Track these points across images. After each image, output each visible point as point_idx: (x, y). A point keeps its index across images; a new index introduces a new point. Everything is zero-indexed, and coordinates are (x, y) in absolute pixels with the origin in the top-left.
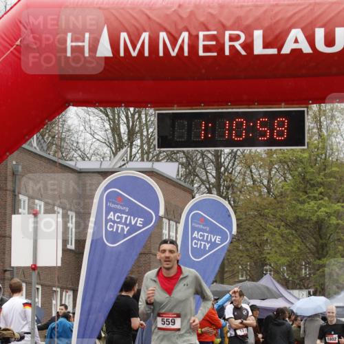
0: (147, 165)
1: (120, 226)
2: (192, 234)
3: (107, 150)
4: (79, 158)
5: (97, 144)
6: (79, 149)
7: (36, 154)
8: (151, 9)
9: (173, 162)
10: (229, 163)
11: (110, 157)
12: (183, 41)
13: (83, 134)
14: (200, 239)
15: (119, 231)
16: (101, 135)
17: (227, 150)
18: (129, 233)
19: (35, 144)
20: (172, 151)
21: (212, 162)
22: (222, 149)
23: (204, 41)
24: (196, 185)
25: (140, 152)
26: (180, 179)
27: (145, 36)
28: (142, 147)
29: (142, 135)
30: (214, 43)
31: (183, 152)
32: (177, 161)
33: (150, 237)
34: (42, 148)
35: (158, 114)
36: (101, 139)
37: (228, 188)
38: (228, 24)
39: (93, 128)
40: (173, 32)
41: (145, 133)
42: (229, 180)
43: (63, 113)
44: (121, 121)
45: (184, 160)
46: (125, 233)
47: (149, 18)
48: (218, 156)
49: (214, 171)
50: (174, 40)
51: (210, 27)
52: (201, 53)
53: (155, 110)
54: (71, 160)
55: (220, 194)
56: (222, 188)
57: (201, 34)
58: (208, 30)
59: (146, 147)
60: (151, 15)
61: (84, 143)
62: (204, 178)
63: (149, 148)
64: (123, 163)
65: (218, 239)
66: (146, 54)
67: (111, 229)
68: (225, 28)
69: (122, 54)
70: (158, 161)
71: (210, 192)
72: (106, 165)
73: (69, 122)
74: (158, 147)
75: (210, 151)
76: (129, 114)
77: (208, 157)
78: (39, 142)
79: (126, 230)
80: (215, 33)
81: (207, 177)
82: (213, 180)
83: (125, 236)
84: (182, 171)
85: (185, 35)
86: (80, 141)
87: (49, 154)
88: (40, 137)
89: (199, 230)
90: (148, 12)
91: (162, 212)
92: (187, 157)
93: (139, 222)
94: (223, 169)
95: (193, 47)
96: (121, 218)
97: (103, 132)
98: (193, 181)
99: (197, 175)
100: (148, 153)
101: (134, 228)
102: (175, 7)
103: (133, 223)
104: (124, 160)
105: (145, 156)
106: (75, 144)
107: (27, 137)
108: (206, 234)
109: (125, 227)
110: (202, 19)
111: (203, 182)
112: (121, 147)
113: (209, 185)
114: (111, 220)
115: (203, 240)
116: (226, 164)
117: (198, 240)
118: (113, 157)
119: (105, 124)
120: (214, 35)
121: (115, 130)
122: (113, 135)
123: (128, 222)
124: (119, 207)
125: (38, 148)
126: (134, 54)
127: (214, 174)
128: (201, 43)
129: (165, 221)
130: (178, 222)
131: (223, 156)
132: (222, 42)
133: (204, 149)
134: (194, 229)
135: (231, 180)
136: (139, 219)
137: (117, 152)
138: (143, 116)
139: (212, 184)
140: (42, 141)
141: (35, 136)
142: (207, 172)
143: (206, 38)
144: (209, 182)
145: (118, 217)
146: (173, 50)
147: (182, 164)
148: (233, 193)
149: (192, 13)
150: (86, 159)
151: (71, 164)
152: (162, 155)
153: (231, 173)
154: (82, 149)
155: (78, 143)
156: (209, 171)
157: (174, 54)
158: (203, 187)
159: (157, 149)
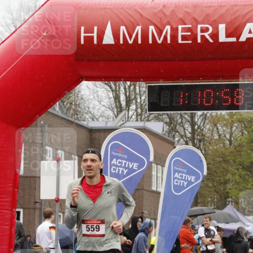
0: (140, 124)
1: (121, 169)
2: (174, 175)
3: (110, 113)
4: (90, 119)
5: (103, 108)
6: (90, 112)
7: (58, 116)
8: (142, 8)
9: (159, 121)
10: (201, 122)
11: (113, 118)
12: (167, 32)
13: (93, 102)
14: (180, 178)
15: (120, 173)
16: (106, 102)
17: (199, 113)
18: (128, 174)
19: (57, 109)
20: (158, 114)
21: (189, 122)
22: (196, 112)
23: (182, 32)
24: (176, 139)
25: (135, 114)
26: (165, 134)
27: (139, 29)
28: (136, 110)
29: (136, 102)
30: (189, 34)
31: (168, 114)
32: (163, 121)
33: (143, 177)
34: (62, 112)
35: (149, 86)
36: (106, 105)
37: (200, 141)
38: (200, 19)
39: (100, 97)
40: (159, 25)
41: (139, 100)
42: (201, 135)
43: (78, 86)
44: (121, 92)
45: (168, 120)
46: (125, 174)
47: (141, 15)
48: (192, 116)
49: (190, 129)
50: (160, 32)
51: (186, 21)
52: (180, 41)
53: (146, 84)
54: (84, 120)
55: (194, 145)
56: (196, 141)
57: (180, 27)
58: (185, 24)
59: (139, 111)
60: (142, 13)
61: (93, 108)
62: (183, 133)
63: (142, 111)
64: (122, 123)
65: (193, 178)
66: (140, 42)
67: (114, 171)
68: (198, 23)
69: (121, 42)
70: (148, 120)
71: (187, 143)
72: (110, 125)
73: (83, 93)
74: (149, 111)
75: (187, 114)
76: (127, 86)
77: (185, 118)
78: (60, 107)
79: (125, 171)
80: (190, 26)
81: (185, 133)
82: (189, 135)
83: (125, 176)
84: (166, 128)
85: (168, 28)
86: (91, 106)
87: (68, 116)
88: (62, 104)
89: (179, 172)
90: (140, 11)
91: (152, 159)
92: (170, 118)
93: (135, 166)
94: (196, 127)
95: (174, 37)
96: (122, 163)
97: (108, 100)
98: (174, 136)
99: (178, 132)
100: (141, 115)
101: (131, 171)
102: (161, 7)
103: (130, 167)
104: (123, 121)
105: (139, 117)
106: (87, 109)
107: (52, 104)
108: (184, 175)
109: (124, 170)
110: (181, 16)
111: (182, 136)
112: (121, 111)
113: (187, 138)
114: (114, 164)
115: (182, 179)
116: (199, 123)
117: (178, 179)
118: (115, 118)
119: (109, 93)
120: (189, 28)
121: (117, 98)
122: (115, 102)
123: (127, 166)
124: (120, 155)
125: (59, 112)
126: (130, 42)
127: (190, 131)
128: (180, 34)
129: (154, 165)
130: (163, 166)
131: (196, 117)
132: (195, 33)
133: (182, 112)
134: (175, 171)
135: (202, 135)
136: (135, 164)
137: (118, 114)
138: (137, 88)
139: (188, 138)
140: (63, 107)
141: (58, 103)
142: (184, 129)
143: (184, 30)
144: (186, 136)
145: (119, 163)
146: (159, 39)
147: (166, 123)
148: (204, 144)
149: (173, 12)
150: (95, 120)
151: (84, 123)
152: (151, 116)
153: (203, 130)
154: (92, 113)
155: (89, 108)
156: (186, 128)
157: (160, 42)
158: (182, 140)
159: (148, 112)
